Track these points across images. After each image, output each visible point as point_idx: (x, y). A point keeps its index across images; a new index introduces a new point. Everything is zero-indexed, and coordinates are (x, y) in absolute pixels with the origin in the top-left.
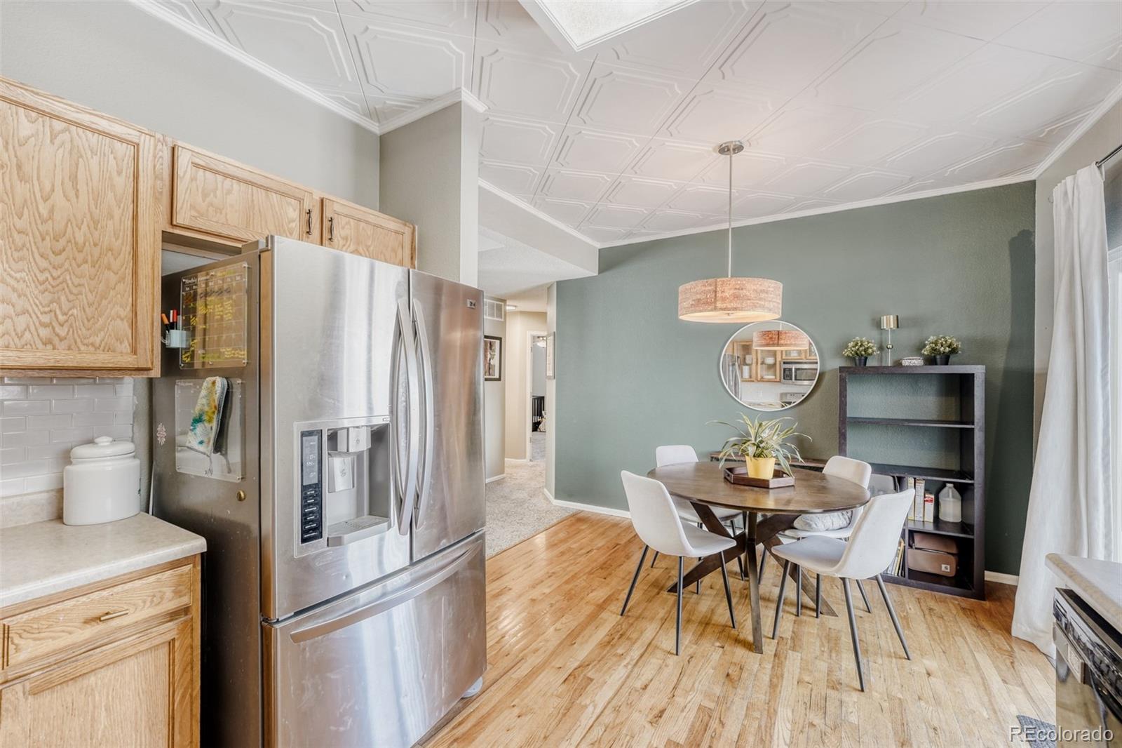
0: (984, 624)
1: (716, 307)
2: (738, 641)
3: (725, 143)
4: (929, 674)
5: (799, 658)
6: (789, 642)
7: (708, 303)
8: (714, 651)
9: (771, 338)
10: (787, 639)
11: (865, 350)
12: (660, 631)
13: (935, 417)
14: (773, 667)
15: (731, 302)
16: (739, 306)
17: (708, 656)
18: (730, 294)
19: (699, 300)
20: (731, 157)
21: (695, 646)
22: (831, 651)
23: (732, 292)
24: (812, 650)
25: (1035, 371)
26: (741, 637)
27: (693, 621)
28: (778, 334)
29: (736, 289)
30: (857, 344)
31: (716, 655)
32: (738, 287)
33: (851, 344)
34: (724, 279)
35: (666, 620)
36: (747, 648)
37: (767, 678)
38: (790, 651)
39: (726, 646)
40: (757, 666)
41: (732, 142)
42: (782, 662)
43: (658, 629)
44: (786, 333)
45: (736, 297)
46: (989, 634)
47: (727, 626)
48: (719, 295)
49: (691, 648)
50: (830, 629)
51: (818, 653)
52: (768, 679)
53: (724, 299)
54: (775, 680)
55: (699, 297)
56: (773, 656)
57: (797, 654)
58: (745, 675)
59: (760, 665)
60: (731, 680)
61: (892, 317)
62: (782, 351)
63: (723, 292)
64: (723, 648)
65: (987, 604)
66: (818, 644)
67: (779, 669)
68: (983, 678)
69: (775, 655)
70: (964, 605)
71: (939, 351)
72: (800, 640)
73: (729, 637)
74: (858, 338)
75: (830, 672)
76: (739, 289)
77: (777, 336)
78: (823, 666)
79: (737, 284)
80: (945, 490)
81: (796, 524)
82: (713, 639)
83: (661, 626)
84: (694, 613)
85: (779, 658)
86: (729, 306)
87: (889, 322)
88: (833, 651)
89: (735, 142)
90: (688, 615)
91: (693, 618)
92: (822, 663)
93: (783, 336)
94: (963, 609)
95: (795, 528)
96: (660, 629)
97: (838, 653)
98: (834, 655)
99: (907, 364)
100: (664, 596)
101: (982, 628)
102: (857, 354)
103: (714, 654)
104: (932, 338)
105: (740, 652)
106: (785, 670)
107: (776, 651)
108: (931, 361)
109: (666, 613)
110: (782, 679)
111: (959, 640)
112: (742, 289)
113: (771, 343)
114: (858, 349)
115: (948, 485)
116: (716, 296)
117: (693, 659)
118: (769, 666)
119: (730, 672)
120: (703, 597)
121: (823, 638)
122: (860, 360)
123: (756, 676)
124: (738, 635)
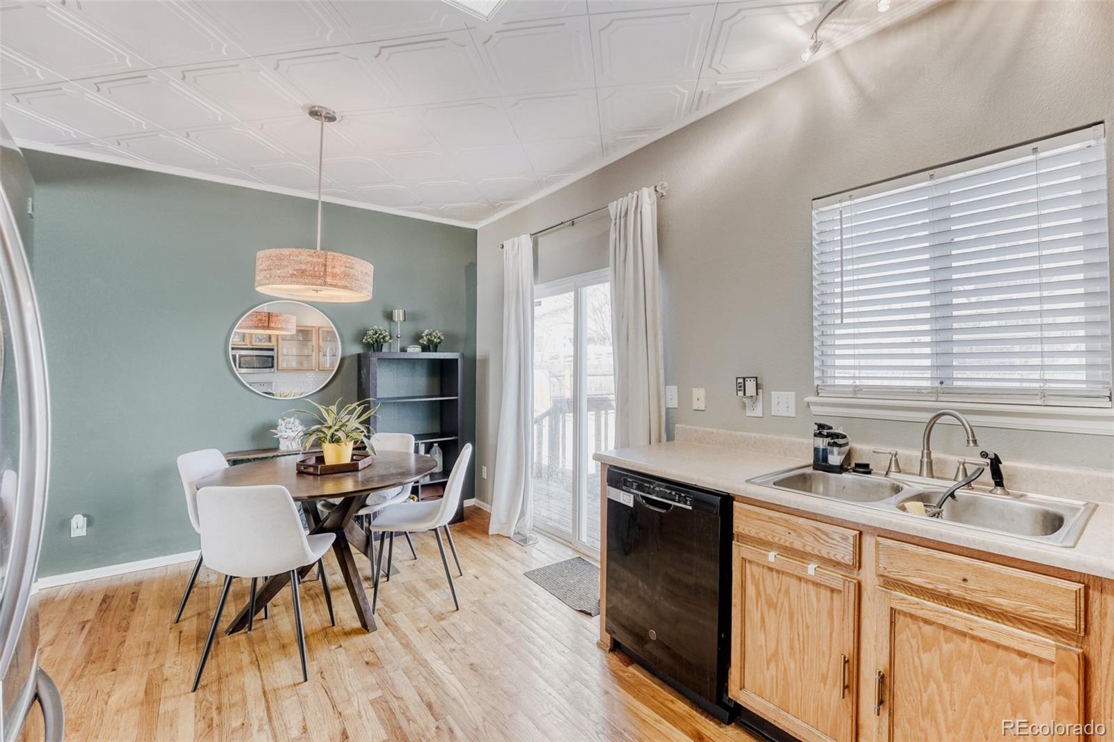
0: (474, 535)
1: (325, 282)
2: (348, 633)
3: (319, 107)
4: (477, 578)
5: (403, 615)
6: (386, 609)
7: (314, 276)
8: (336, 654)
9: (260, 320)
10: (382, 608)
11: (384, 338)
12: (263, 674)
13: (425, 394)
14: (393, 634)
15: (341, 279)
16: (348, 285)
17: (336, 661)
18: (342, 270)
19: (303, 271)
20: (322, 124)
21: (315, 663)
22: (418, 598)
23: (343, 269)
24: (407, 605)
25: (477, 358)
26: (347, 628)
27: (289, 644)
28: (269, 317)
29: (346, 266)
30: (376, 333)
31: (341, 656)
32: (348, 265)
33: (371, 332)
34: (334, 253)
35: (257, 660)
36: (361, 633)
37: (397, 644)
38: (393, 615)
39: (342, 644)
40: (381, 641)
41: (326, 109)
42: (396, 627)
43: (258, 674)
44: (277, 316)
45: (346, 275)
46: (480, 539)
47: (325, 629)
48: (329, 270)
49: (313, 665)
50: (403, 583)
51: (412, 604)
52: (399, 644)
53: (334, 276)
54: (404, 641)
55: (303, 267)
56: (386, 627)
57: (399, 614)
58: (379, 654)
59: (383, 639)
60: (373, 664)
61: (401, 311)
62: (277, 336)
63: (333, 267)
64: (341, 646)
65: (465, 523)
66: (406, 598)
67: (399, 632)
68: (498, 564)
69: (386, 624)
70: (457, 529)
71: (433, 341)
72: (392, 603)
73: (336, 635)
74: (376, 327)
75: (430, 611)
76: (349, 267)
77: (267, 319)
78: (422, 610)
79: (348, 262)
80: (434, 448)
81: (368, 502)
82: (325, 646)
83: (259, 668)
84: (280, 636)
85: (391, 625)
86: (340, 284)
87: (398, 315)
88: (419, 597)
89: (329, 110)
90: (277, 642)
91: (286, 642)
92: (421, 609)
93: (274, 319)
94: (459, 531)
95: (367, 506)
96: (260, 672)
97: (423, 595)
98: (422, 599)
99: (412, 351)
100: (229, 641)
101: (475, 538)
102: (376, 340)
103: (338, 656)
104: (427, 331)
105: (359, 640)
106: (403, 630)
107: (383, 621)
108: (425, 349)
109: (250, 654)
110: (407, 637)
111: (471, 550)
112: (352, 268)
113: (260, 325)
114: (378, 337)
115: (436, 445)
116: (325, 270)
117: (325, 673)
118: (390, 635)
119: (366, 659)
120: (276, 618)
121: (406, 593)
122: (378, 346)
123: (387, 648)
124: (343, 629)
